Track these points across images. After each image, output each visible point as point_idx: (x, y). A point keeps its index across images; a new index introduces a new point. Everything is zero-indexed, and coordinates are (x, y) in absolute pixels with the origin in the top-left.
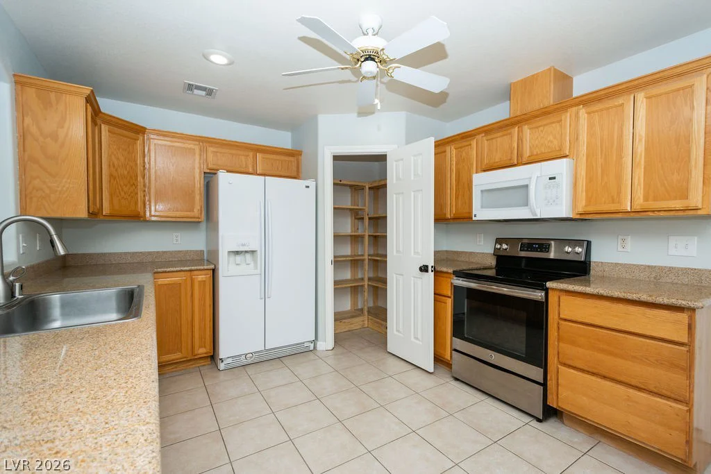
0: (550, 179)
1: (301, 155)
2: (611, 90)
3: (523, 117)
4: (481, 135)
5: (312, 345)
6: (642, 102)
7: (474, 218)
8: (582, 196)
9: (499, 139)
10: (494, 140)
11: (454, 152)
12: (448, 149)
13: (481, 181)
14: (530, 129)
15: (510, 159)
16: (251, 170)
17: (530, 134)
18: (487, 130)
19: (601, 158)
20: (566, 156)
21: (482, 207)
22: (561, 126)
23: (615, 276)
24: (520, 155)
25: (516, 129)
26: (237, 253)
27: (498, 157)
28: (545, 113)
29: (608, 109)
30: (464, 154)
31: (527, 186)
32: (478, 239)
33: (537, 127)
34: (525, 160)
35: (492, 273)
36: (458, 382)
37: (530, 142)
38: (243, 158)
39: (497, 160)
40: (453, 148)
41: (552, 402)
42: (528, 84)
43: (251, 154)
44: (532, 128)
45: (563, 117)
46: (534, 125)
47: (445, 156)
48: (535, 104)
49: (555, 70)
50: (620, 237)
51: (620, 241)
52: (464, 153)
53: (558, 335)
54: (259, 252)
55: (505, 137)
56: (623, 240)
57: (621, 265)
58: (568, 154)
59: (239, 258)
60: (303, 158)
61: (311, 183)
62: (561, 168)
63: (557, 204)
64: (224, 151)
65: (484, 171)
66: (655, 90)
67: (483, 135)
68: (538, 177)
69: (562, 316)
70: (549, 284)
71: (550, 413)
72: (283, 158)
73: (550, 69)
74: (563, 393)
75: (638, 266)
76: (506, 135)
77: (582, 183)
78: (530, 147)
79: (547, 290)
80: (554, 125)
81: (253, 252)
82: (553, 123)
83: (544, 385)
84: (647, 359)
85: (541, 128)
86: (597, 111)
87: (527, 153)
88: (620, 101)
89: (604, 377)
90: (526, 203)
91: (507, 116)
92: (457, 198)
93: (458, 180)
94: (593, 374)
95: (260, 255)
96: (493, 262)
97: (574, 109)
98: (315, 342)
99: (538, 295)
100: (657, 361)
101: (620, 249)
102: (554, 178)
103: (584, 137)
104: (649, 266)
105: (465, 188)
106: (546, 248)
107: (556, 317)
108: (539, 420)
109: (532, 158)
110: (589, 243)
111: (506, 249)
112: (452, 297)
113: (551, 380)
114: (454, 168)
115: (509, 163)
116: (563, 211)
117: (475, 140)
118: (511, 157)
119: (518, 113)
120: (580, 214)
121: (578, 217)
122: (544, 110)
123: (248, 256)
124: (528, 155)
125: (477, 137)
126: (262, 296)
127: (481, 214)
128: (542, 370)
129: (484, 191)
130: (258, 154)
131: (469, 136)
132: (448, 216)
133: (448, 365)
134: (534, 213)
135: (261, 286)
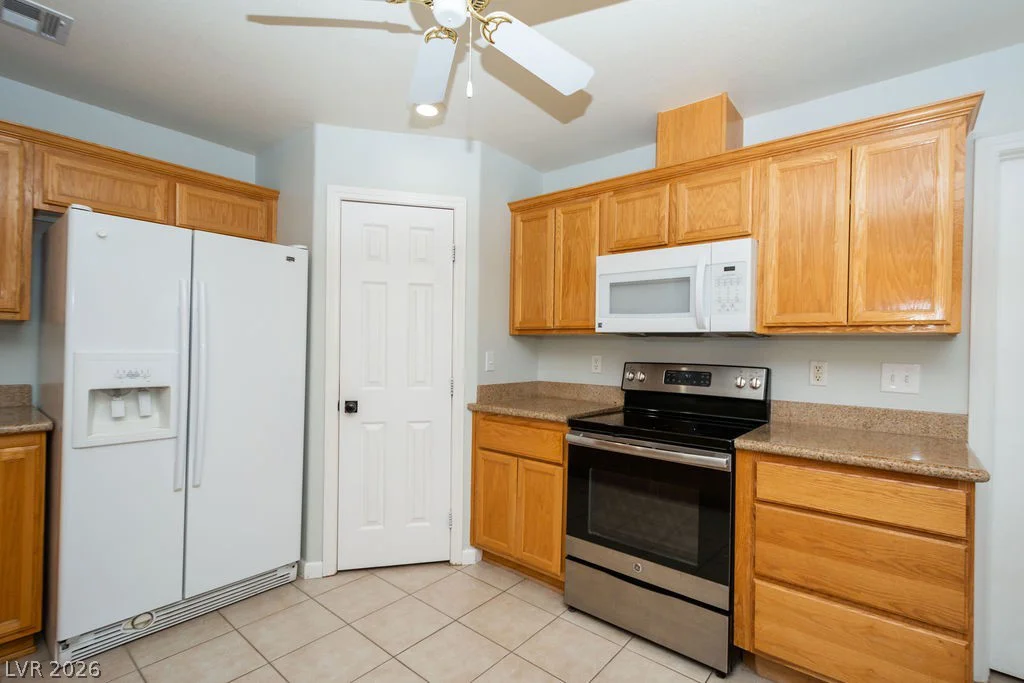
0: (726, 269)
1: (276, 198)
2: (817, 137)
3: (678, 169)
4: (607, 195)
5: (293, 573)
6: (864, 158)
7: (598, 330)
8: (772, 299)
9: (638, 203)
10: (630, 203)
11: (561, 218)
12: (551, 212)
13: (610, 268)
14: (689, 189)
15: (658, 236)
16: (160, 215)
17: (689, 197)
18: (619, 187)
19: (802, 241)
20: (748, 236)
21: (611, 312)
22: (740, 188)
23: (808, 423)
24: (672, 230)
25: (668, 186)
26: (117, 393)
27: (635, 232)
28: (713, 165)
29: (812, 166)
30: (578, 223)
31: (687, 280)
32: (594, 364)
33: (701, 187)
34: (680, 239)
35: (617, 420)
36: (575, 614)
37: (689, 208)
38: (141, 190)
39: (635, 235)
40: (559, 211)
41: (742, 642)
42: (687, 117)
43: (162, 184)
44: (693, 188)
45: (743, 174)
46: (695, 184)
47: (546, 223)
48: (697, 152)
49: (728, 99)
50: (814, 364)
51: (813, 370)
52: (578, 221)
53: (753, 529)
54: (173, 391)
55: (650, 200)
56: (818, 369)
57: (816, 405)
58: (750, 232)
59: (119, 406)
60: (281, 207)
61: (298, 253)
62: (740, 251)
63: (736, 310)
64: (90, 167)
65: (613, 252)
67: (612, 193)
68: (707, 265)
69: (760, 495)
70: (739, 442)
72: (237, 199)
73: (721, 97)
74: (764, 626)
75: (839, 407)
76: (651, 196)
78: (689, 217)
80: (728, 185)
81: (158, 391)
82: (727, 181)
83: (730, 613)
84: (900, 564)
85: (706, 190)
86: (795, 169)
87: (686, 227)
88: (831, 155)
89: (829, 596)
90: (685, 307)
91: (652, 166)
92: (565, 295)
93: (567, 265)
94: (811, 591)
95: (176, 399)
96: (620, 402)
97: (759, 163)
98: (299, 565)
99: (720, 461)
100: (918, 566)
101: (813, 381)
102: (733, 269)
103: (774, 206)
104: (855, 408)
105: (581, 280)
106: (705, 380)
107: (749, 496)
108: (722, 675)
109: (691, 235)
110: (769, 372)
111: (641, 381)
112: (566, 465)
113: (740, 603)
114: (560, 243)
115: (655, 242)
117: (598, 201)
118: (659, 231)
119: (670, 163)
120: (769, 327)
121: (765, 332)
122: (711, 161)
123: (145, 401)
124: (686, 230)
125: (601, 196)
126: (181, 483)
127: (608, 321)
128: (727, 588)
129: (613, 286)
130: (178, 185)
131: (589, 194)
132: (550, 325)
133: (557, 584)
134: (700, 324)
135: (176, 464)
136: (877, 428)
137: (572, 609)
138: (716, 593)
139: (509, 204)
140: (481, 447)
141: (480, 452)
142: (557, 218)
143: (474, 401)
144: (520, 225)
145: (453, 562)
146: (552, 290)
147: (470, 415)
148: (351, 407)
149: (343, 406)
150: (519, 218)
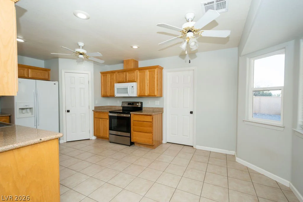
0: (132, 87)
1: (50, 71)
3: (126, 70)
6: (148, 72)
7: (115, 96)
8: (139, 92)
9: (121, 75)
12: (108, 75)
16: (26, 76)
17: (128, 75)
18: (119, 72)
20: (135, 82)
21: (117, 93)
22: (134, 74)
23: (147, 110)
25: (125, 73)
26: (23, 109)
27: (121, 80)
28: (131, 70)
29: (143, 72)
31: (127, 88)
32: (118, 102)
34: (127, 81)
37: (128, 77)
38: (22, 71)
41: (132, 141)
42: (128, 61)
43: (26, 69)
45: (135, 72)
46: (129, 72)
47: (107, 77)
49: (133, 60)
52: (112, 77)
53: (133, 125)
54: (33, 108)
56: (148, 102)
57: (148, 107)
58: (136, 81)
59: (24, 111)
61: (57, 83)
62: (134, 84)
63: (133, 93)
65: (118, 83)
66: (151, 70)
68: (129, 86)
69: (134, 120)
70: (131, 113)
71: (132, 144)
72: (42, 71)
73: (132, 59)
74: (134, 138)
76: (123, 74)
77: (139, 88)
79: (130, 114)
81: (31, 109)
83: (130, 137)
85: (131, 74)
87: (128, 80)
88: (145, 71)
90: (127, 93)
92: (111, 90)
93: (111, 85)
95: (34, 110)
96: (121, 108)
97: (137, 71)
103: (139, 77)
105: (113, 87)
107: (132, 120)
108: (130, 146)
110: (142, 103)
111: (124, 105)
112: (109, 119)
113: (132, 135)
114: (109, 81)
115: (124, 82)
116: (135, 95)
118: (124, 80)
121: (138, 96)
123: (29, 110)
125: (116, 73)
126: (36, 125)
127: (117, 95)
128: (130, 134)
129: (117, 89)
130: (29, 70)
131: (114, 72)
132: (108, 95)
133: (108, 139)
134: (129, 95)
135: (35, 121)
136: (155, 110)
137: (111, 142)
138: (128, 134)
139: (100, 72)
140: (95, 118)
141: (95, 119)
142: (109, 76)
143: (94, 109)
144: (102, 76)
145: (90, 139)
146: (108, 89)
147: (93, 112)
148: (68, 111)
149: (67, 111)
150: (102, 75)
